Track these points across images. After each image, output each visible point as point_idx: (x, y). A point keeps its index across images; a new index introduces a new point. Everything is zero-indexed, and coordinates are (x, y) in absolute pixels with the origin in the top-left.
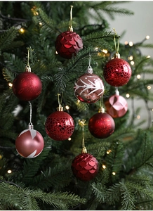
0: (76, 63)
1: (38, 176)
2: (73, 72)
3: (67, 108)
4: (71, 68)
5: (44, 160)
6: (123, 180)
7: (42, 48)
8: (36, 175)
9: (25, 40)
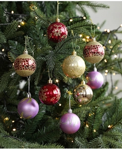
0: (61, 46)
1: (36, 134)
2: (60, 53)
3: (57, 81)
4: (58, 50)
5: (40, 121)
6: (101, 135)
7: (38, 36)
8: (35, 132)
9: (25, 30)
